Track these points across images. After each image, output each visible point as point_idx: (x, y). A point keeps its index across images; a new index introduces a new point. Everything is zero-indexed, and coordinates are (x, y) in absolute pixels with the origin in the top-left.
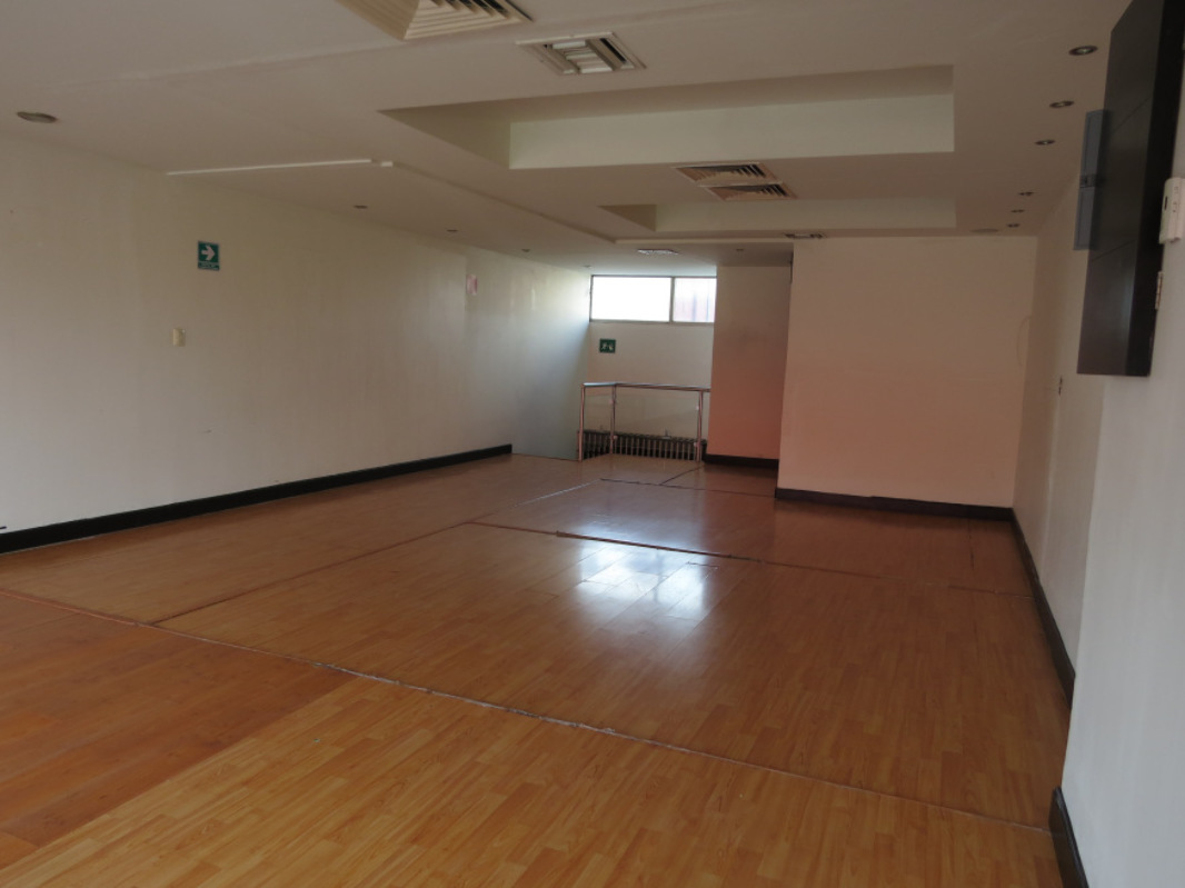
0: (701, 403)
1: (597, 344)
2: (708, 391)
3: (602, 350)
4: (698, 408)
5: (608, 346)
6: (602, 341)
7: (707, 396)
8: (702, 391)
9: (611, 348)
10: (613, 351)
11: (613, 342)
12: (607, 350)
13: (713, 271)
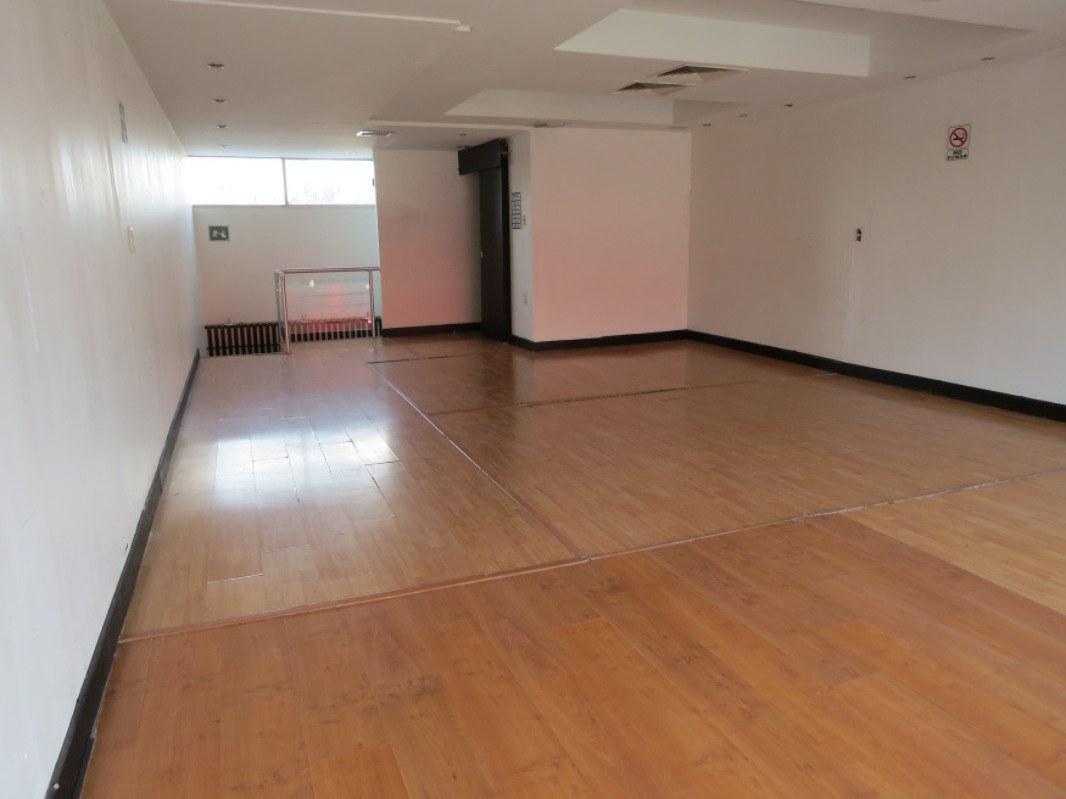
0: (371, 282)
1: (207, 233)
2: (377, 269)
3: (213, 238)
4: (368, 286)
5: (219, 233)
6: (212, 229)
7: (377, 275)
8: (370, 270)
9: (223, 236)
10: (227, 238)
11: (225, 230)
12: (219, 238)
13: (370, 153)
